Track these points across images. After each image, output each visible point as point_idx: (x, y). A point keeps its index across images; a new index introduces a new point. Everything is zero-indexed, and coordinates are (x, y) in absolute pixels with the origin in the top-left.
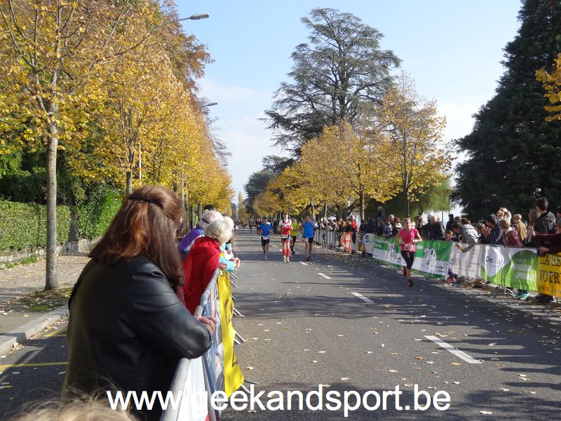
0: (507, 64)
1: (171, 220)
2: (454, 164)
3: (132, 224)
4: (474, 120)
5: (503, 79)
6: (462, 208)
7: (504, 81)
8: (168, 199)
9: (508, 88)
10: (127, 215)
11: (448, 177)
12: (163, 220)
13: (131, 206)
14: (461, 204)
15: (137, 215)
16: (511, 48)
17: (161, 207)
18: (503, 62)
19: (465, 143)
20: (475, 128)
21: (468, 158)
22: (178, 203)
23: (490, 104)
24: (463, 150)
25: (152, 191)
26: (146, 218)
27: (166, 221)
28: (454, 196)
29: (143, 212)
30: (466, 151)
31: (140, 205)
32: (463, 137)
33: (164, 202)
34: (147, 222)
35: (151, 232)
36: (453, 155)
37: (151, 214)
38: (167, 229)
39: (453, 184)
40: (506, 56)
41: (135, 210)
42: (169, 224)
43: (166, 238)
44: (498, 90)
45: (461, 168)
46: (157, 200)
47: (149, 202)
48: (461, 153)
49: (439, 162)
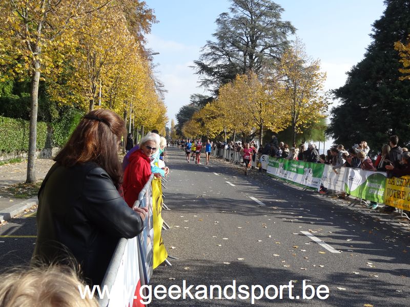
0: (374, 37)
1: (115, 135)
2: (330, 108)
3: (86, 136)
4: (347, 76)
5: (370, 47)
6: (334, 140)
7: (371, 48)
8: (114, 120)
9: (373, 54)
10: (83, 130)
11: (325, 117)
12: (109, 135)
13: (86, 123)
14: (333, 137)
15: (90, 130)
16: (377, 24)
17: (109, 125)
18: (371, 35)
19: (339, 93)
20: (347, 82)
21: (341, 104)
22: (120, 123)
23: (360, 65)
24: (337, 98)
25: (102, 114)
26: (97, 133)
27: (111, 135)
28: (329, 131)
29: (95, 128)
30: (340, 99)
31: (93, 123)
32: (338, 88)
33: (111, 121)
34: (97, 136)
35: (100, 143)
36: (330, 101)
37: (101, 130)
38: (112, 142)
39: (328, 122)
40: (373, 30)
41: (89, 126)
42: (113, 138)
43: (110, 148)
44: (366, 55)
45: (335, 111)
46: (106, 120)
47: (100, 121)
48: (336, 100)
49: (320, 106)
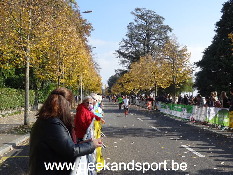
0: (217, 31)
1: (68, 101)
2: (194, 73)
4: (203, 54)
5: (215, 37)
6: (198, 91)
7: (215, 38)
8: (67, 93)
9: (217, 41)
10: (50, 100)
11: (192, 78)
14: (197, 89)
15: (54, 100)
16: (218, 24)
17: (64, 96)
18: (215, 30)
19: (199, 64)
20: (203, 57)
21: (200, 70)
22: (71, 94)
23: (209, 47)
24: (198, 67)
25: (60, 90)
26: (58, 101)
27: (66, 102)
28: (194, 86)
29: (56, 99)
30: (199, 67)
31: (55, 96)
32: (198, 61)
33: (65, 94)
34: (58, 103)
35: (60, 106)
36: (194, 69)
37: (60, 99)
38: (67, 106)
39: (194, 81)
40: (216, 27)
41: (53, 98)
42: (67, 103)
44: (212, 42)
45: (197, 74)
46: (62, 94)
47: (59, 94)
48: (197, 68)
49: (188, 72)
